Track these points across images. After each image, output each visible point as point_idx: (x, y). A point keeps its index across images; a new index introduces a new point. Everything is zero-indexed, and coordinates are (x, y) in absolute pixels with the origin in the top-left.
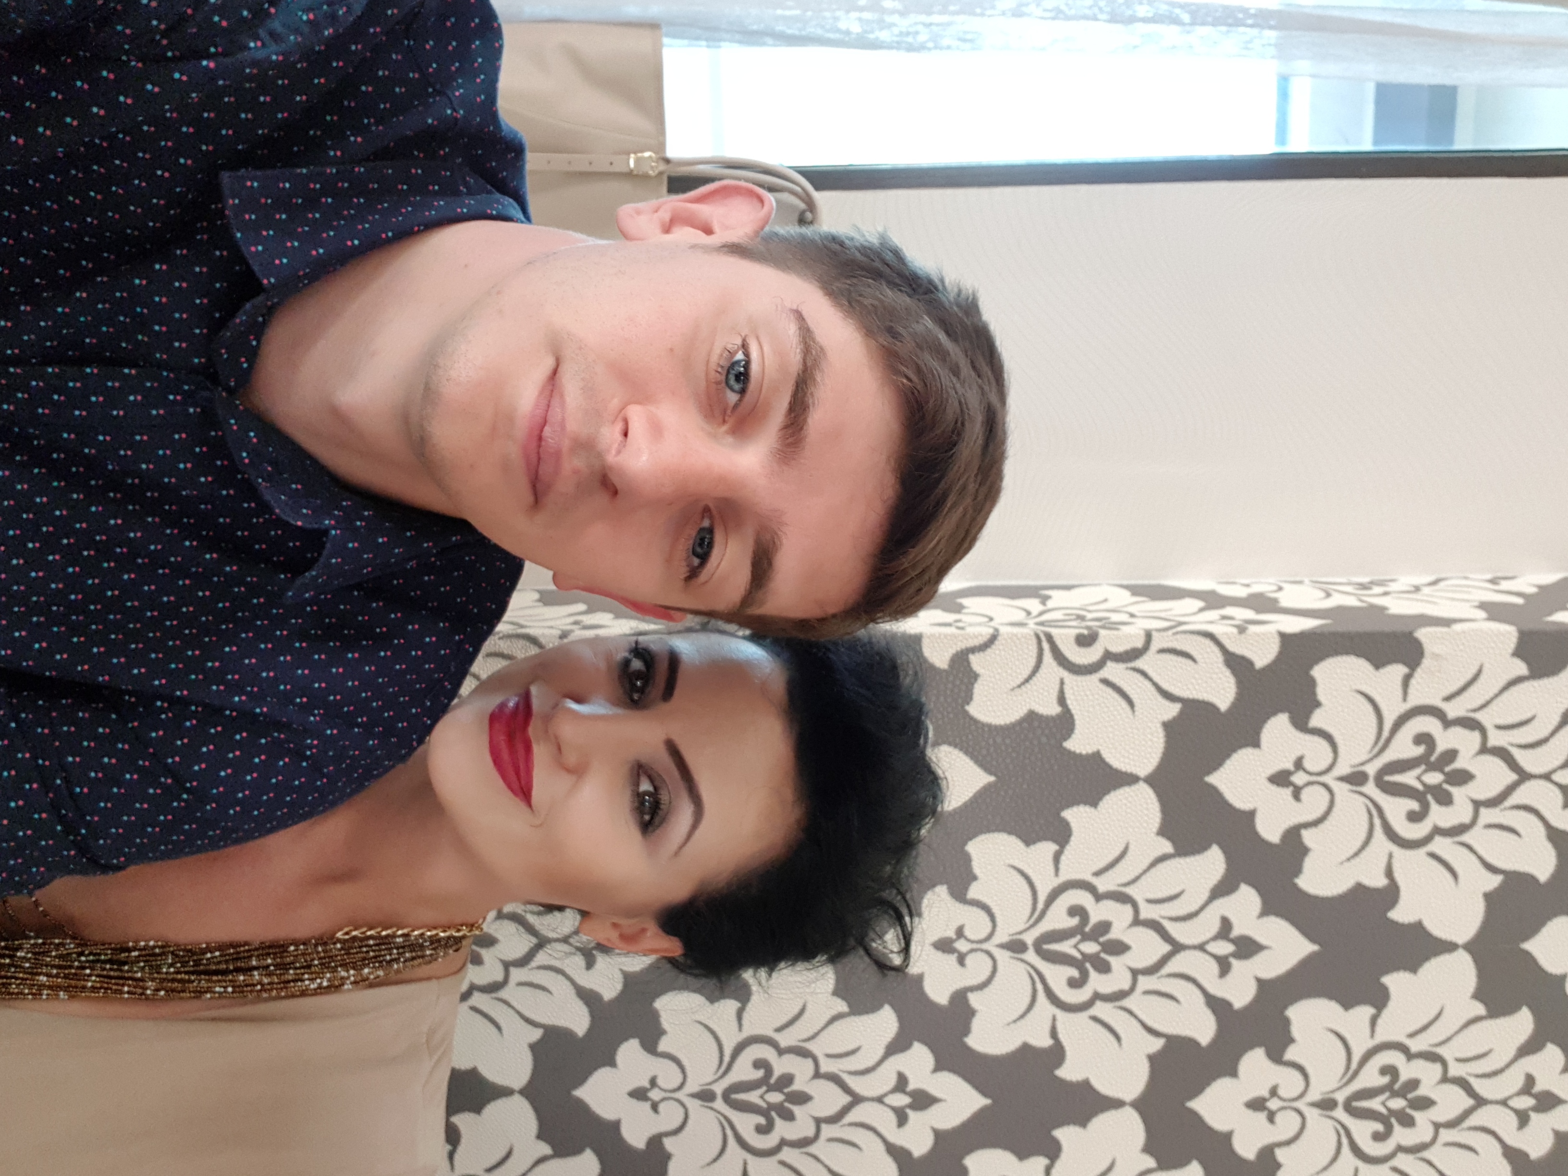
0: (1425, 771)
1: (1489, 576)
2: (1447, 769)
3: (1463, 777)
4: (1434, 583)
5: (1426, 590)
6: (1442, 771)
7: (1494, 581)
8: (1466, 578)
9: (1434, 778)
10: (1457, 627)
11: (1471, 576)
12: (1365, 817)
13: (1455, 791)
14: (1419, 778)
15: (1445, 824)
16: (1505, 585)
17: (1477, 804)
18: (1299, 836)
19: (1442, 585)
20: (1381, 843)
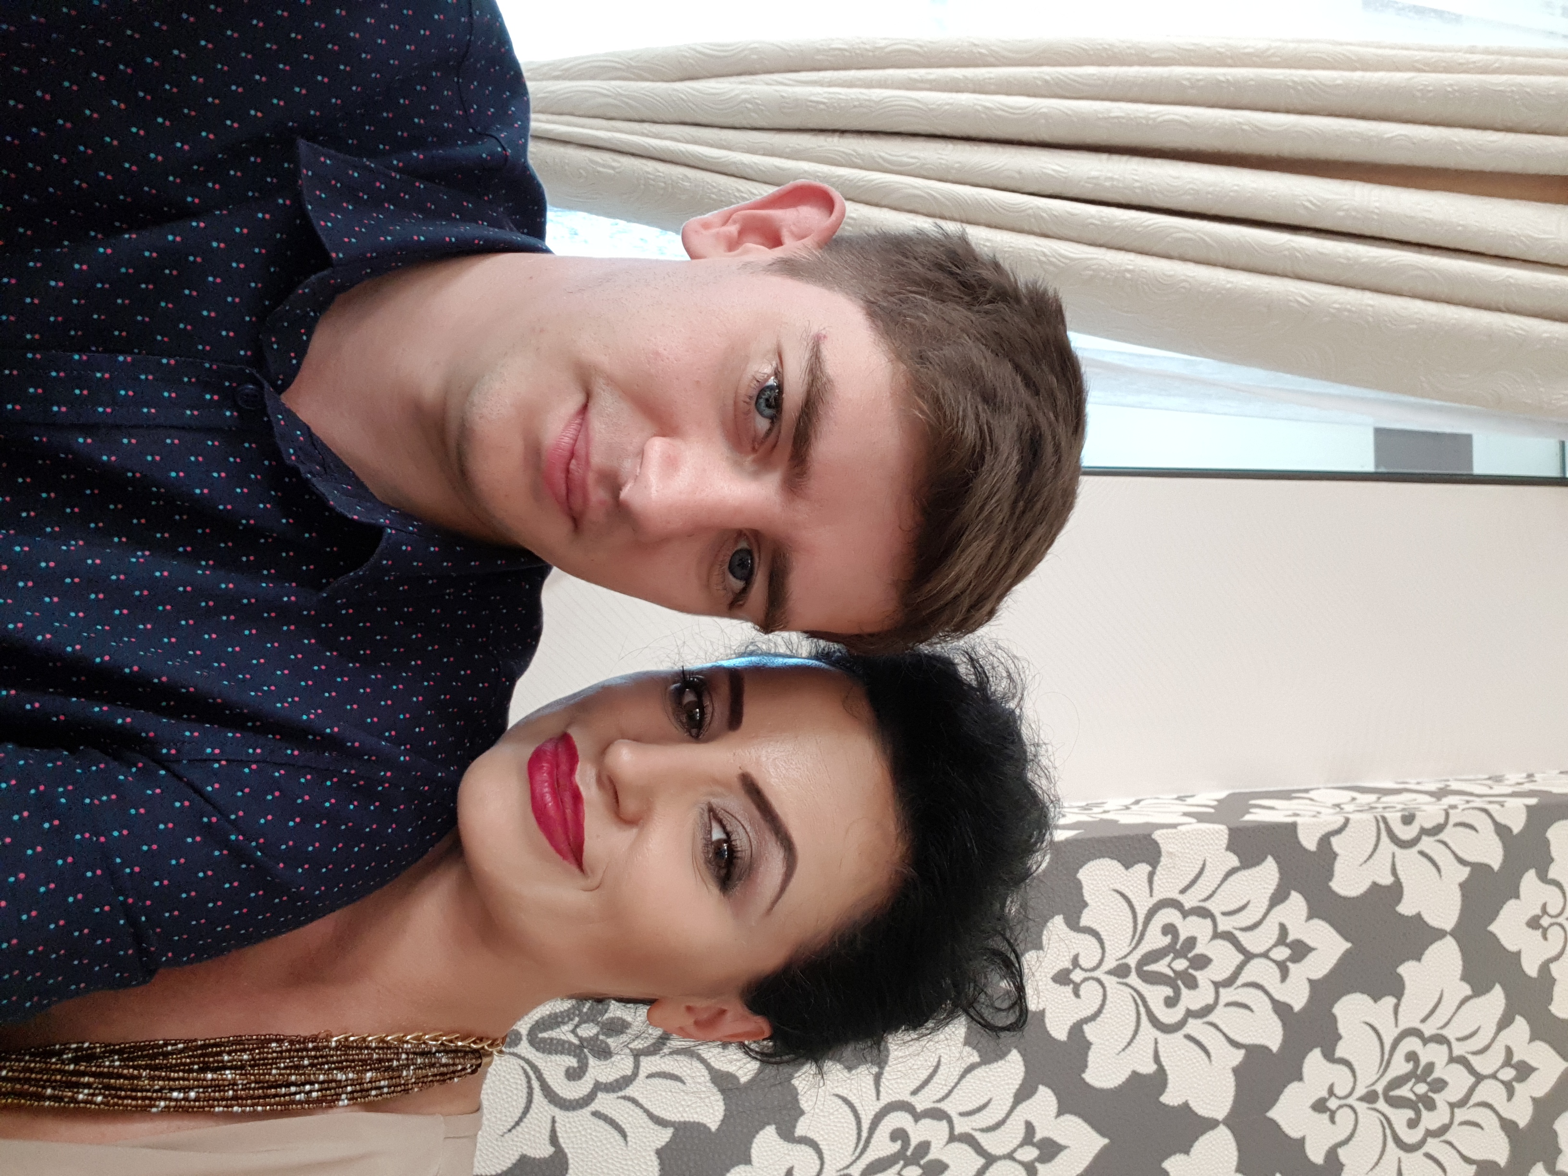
0: (1173, 959)
1: (1175, 796)
2: (1190, 955)
3: (1202, 962)
4: (1137, 802)
5: (1134, 807)
6: (1186, 957)
7: (1180, 798)
8: (1158, 798)
9: (1181, 964)
10: (1179, 828)
11: (1161, 796)
12: (1133, 1006)
13: (1198, 974)
14: (1169, 966)
15: (1195, 1006)
16: (1190, 801)
17: (1217, 985)
18: (1082, 1031)
19: (1142, 803)
20: (1147, 1030)
